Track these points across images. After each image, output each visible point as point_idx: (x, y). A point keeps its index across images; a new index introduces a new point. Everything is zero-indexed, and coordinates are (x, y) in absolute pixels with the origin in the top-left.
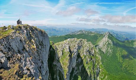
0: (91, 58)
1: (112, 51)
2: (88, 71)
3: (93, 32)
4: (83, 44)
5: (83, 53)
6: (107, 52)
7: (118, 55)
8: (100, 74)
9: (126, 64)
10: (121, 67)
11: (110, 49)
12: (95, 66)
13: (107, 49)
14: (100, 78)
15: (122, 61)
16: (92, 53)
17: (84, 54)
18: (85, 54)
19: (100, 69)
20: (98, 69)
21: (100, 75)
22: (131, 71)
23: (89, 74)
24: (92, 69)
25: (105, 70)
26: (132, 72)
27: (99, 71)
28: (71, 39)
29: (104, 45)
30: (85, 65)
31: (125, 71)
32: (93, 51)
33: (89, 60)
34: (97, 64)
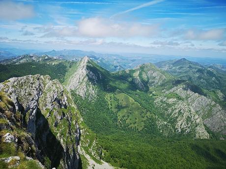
0: (63, 113)
1: (96, 91)
2: (62, 140)
3: (55, 58)
4: (42, 85)
5: (46, 105)
6: (88, 95)
7: (109, 98)
8: (82, 139)
9: (123, 115)
10: (116, 120)
11: (93, 90)
12: (72, 126)
13: (88, 90)
14: (82, 146)
15: (117, 110)
16: (64, 103)
17: (47, 107)
18: (50, 107)
19: (81, 131)
20: (78, 131)
21: (83, 141)
22: (132, 125)
23: (64, 146)
24: (67, 135)
25: (90, 130)
26: (135, 127)
27: (80, 134)
28: (19, 78)
29: (82, 83)
30: (54, 130)
31: (123, 126)
32: (66, 99)
33: (59, 118)
34: (74, 123)
